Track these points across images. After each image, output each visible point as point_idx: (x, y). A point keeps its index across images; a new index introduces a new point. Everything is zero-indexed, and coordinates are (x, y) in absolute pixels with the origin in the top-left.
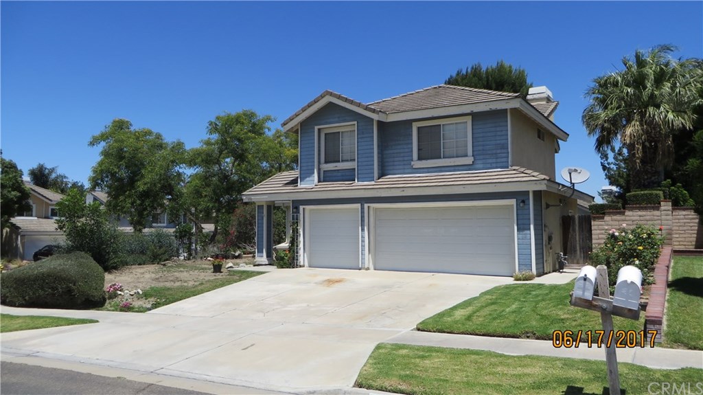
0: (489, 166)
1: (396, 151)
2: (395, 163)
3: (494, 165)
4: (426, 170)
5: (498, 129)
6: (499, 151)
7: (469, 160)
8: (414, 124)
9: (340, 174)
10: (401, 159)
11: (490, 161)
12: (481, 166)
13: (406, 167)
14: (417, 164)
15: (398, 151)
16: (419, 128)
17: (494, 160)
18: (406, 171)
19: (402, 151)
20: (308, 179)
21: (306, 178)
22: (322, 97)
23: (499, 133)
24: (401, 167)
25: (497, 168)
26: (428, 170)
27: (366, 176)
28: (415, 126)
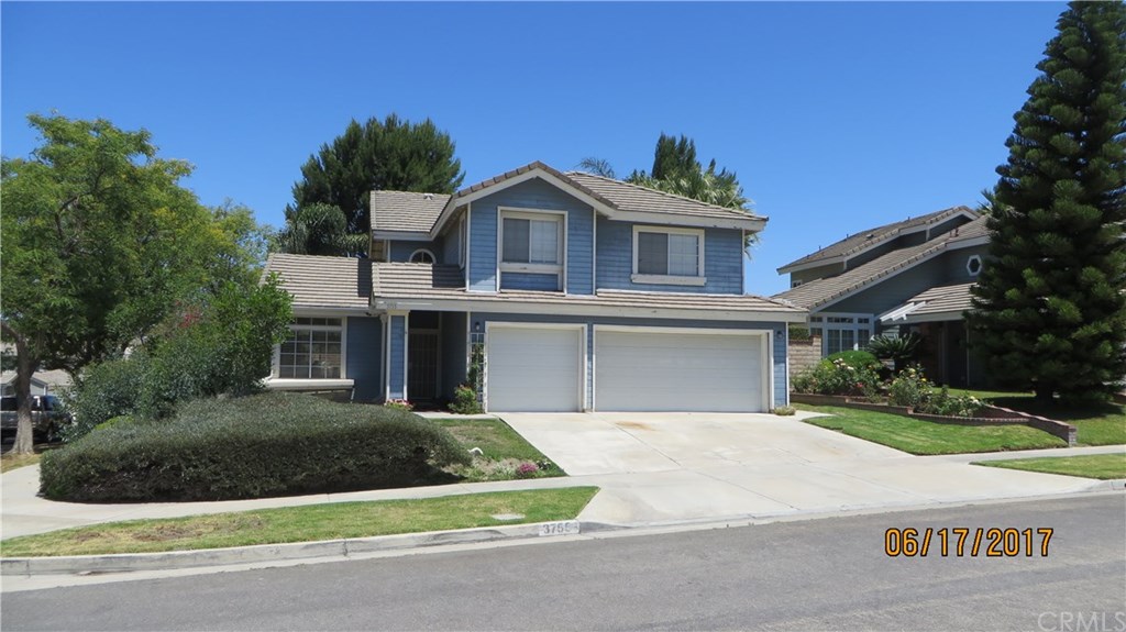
0: (721, 290)
1: (607, 258)
2: (608, 274)
3: (726, 290)
4: (648, 287)
5: (732, 250)
6: (731, 275)
7: (701, 281)
8: (634, 227)
9: (528, 280)
10: (616, 269)
11: (723, 284)
12: (713, 289)
13: (622, 280)
14: (638, 278)
15: (611, 258)
16: (640, 233)
17: (727, 284)
18: (622, 285)
19: (617, 259)
20: (483, 282)
21: (480, 279)
22: (530, 168)
23: (732, 255)
24: (616, 279)
25: (730, 293)
26: (651, 287)
27: (582, 287)
28: (636, 230)
